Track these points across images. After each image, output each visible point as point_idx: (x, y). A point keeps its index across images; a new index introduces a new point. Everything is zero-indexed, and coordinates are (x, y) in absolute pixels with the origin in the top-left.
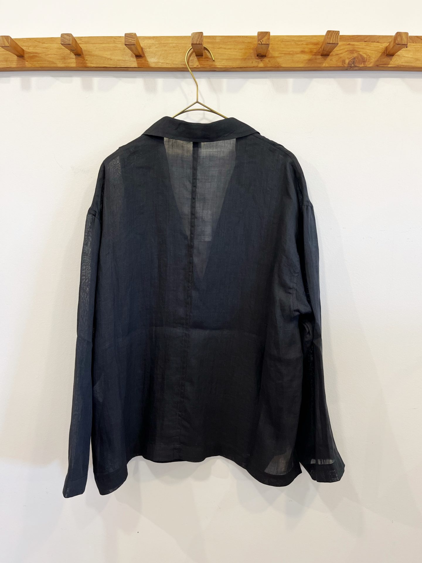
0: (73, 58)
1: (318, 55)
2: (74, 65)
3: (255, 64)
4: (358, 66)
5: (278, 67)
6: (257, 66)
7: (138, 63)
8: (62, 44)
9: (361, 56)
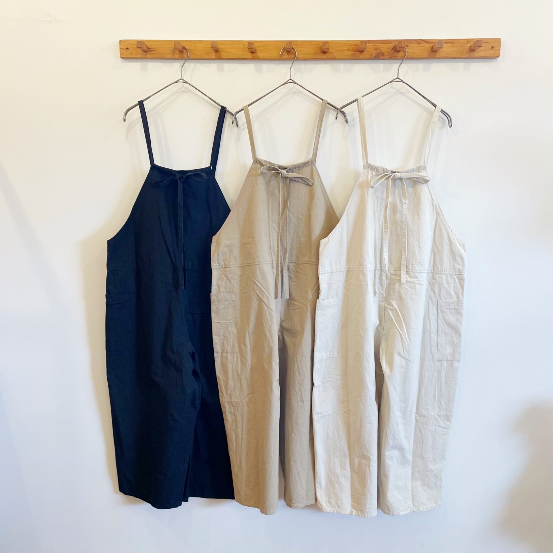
0: (213, 53)
1: (357, 52)
2: (214, 57)
3: (321, 57)
4: (380, 57)
5: (334, 58)
6: (322, 58)
7: (252, 56)
8: (211, 48)
9: (381, 51)
